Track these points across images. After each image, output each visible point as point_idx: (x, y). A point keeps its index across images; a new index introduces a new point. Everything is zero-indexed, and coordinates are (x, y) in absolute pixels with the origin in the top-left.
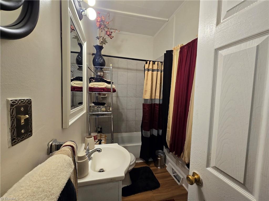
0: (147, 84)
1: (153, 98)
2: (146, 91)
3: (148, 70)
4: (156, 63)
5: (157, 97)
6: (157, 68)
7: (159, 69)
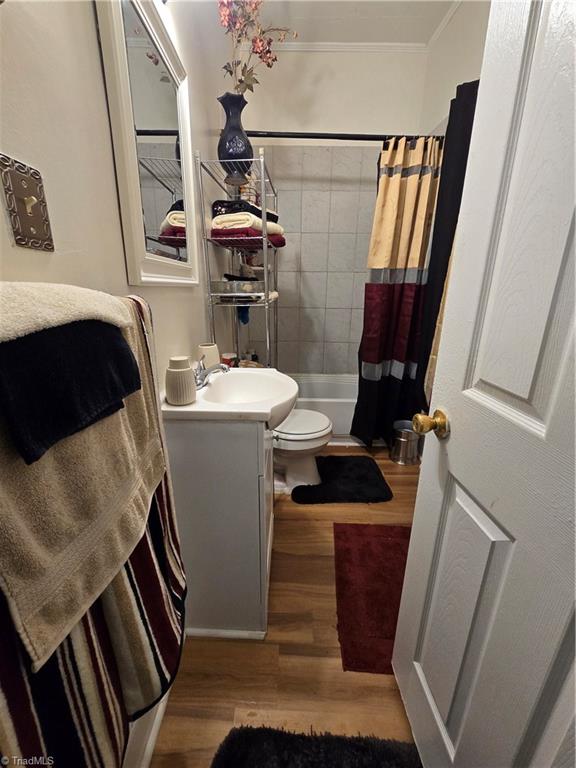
0: (382, 220)
1: (400, 265)
2: (377, 243)
3: (390, 172)
4: (420, 143)
5: (414, 263)
6: (420, 162)
7: (427, 164)
